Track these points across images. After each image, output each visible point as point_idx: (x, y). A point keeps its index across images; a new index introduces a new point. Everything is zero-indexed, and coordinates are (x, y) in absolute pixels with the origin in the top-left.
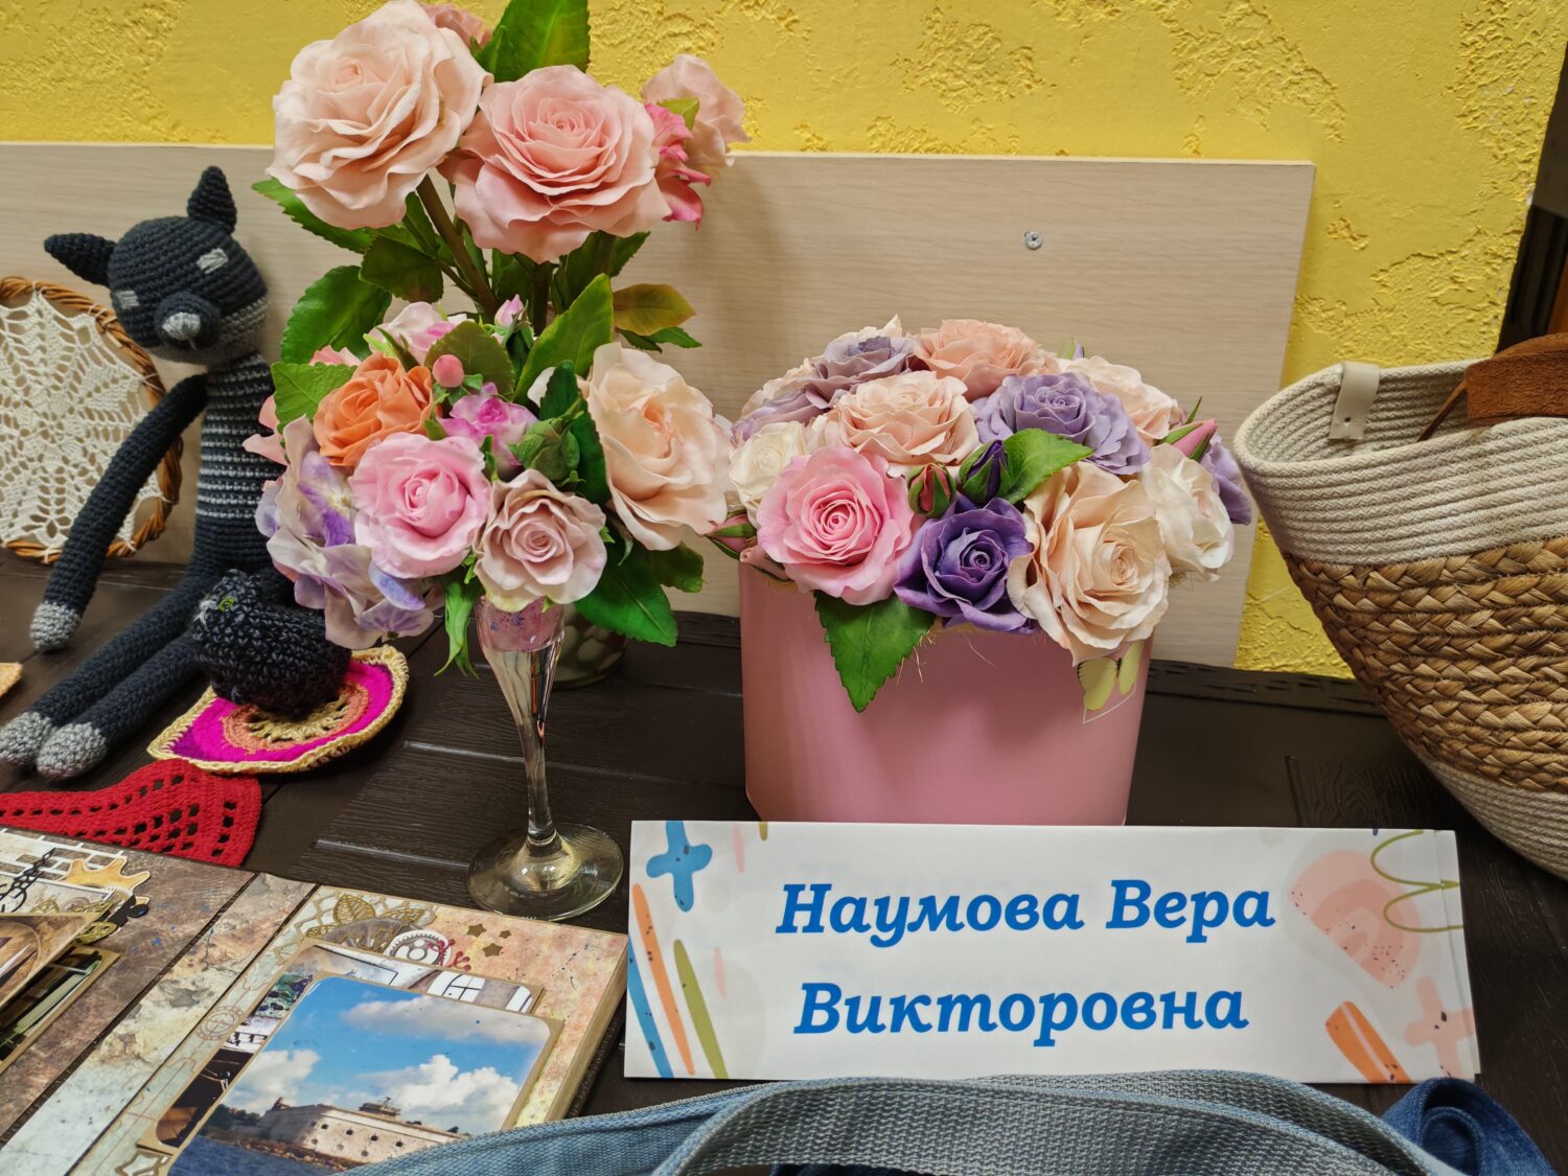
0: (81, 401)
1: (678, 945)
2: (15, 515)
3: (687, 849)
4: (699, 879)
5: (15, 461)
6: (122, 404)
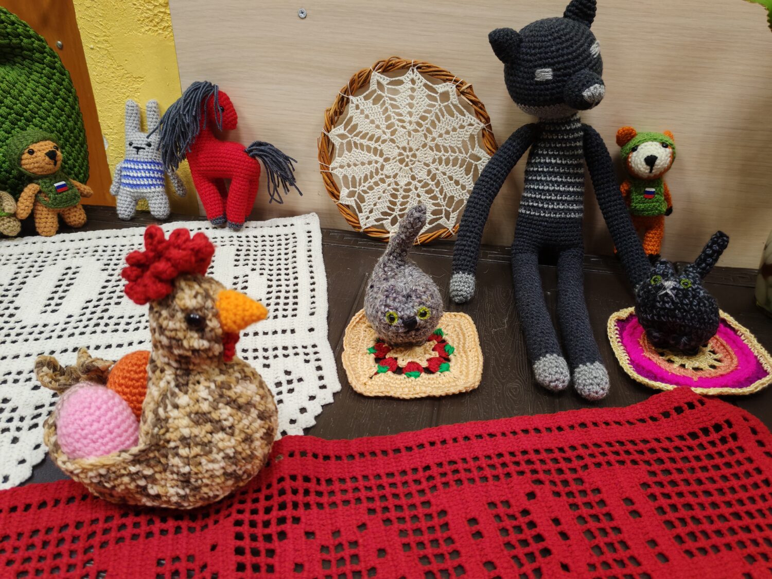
6: (464, 142)
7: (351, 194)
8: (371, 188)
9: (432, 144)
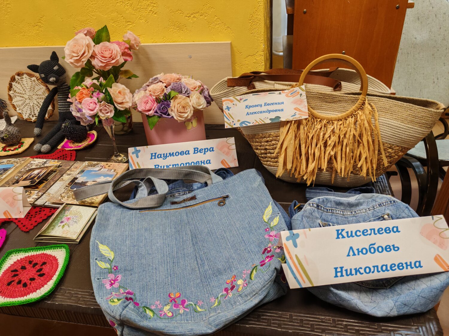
0: (35, 93)
1: (137, 163)
2: (26, 114)
3: (137, 151)
4: (139, 154)
5: (25, 104)
6: (43, 93)
7: (19, 109)
8: (24, 107)
9: (35, 94)
